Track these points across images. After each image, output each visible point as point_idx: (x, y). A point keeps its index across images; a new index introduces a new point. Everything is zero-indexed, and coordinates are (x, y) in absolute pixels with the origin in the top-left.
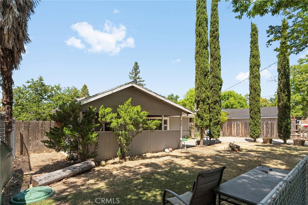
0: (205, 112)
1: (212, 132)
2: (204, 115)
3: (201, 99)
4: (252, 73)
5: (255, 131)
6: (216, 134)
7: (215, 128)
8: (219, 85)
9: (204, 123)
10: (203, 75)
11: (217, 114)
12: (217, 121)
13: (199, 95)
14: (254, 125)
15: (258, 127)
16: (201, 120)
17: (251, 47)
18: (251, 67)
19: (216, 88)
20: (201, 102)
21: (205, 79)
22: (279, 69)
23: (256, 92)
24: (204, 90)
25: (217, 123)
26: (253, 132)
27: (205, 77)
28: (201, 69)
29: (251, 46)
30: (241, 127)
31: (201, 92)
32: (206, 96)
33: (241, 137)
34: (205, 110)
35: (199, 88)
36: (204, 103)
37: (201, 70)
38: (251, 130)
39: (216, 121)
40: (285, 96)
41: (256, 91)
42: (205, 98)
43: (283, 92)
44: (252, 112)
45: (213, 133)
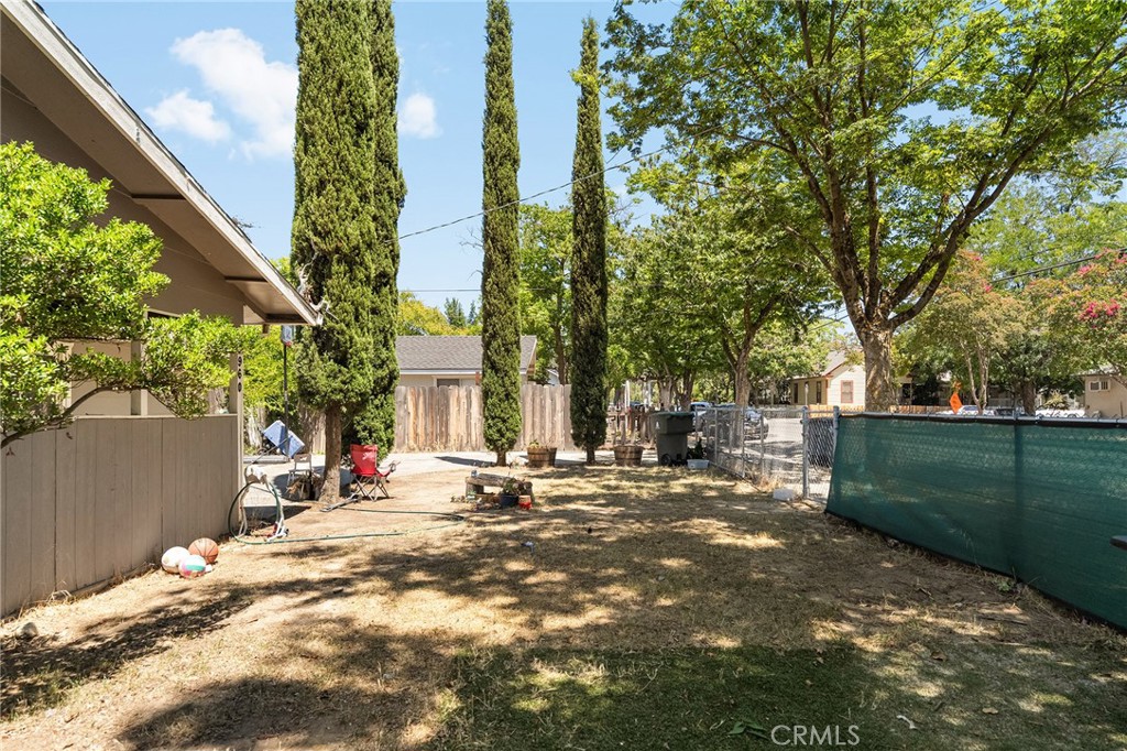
0: (357, 319)
1: (365, 429)
2: (351, 338)
3: (337, 250)
4: (496, 185)
5: (504, 421)
6: (381, 440)
7: (377, 407)
8: (392, 198)
9: (353, 377)
10: (347, 122)
11: (385, 337)
12: (384, 374)
13: (330, 226)
14: (502, 396)
15: (514, 405)
16: (335, 361)
17: (489, 81)
18: (492, 160)
19: (383, 213)
20: (339, 262)
21: (356, 144)
22: (580, 195)
23: (508, 263)
24: (355, 202)
25: (386, 382)
26: (500, 425)
27: (358, 135)
28: (340, 84)
29: (488, 75)
30: (411, 409)
31: (341, 212)
32: (362, 235)
33: (411, 450)
34: (357, 309)
35: (330, 187)
36: (351, 270)
37: (338, 92)
38: (493, 419)
39: (381, 373)
40: (596, 292)
41: (508, 258)
42: (357, 247)
43: (592, 278)
44: (494, 344)
45: (366, 434)
